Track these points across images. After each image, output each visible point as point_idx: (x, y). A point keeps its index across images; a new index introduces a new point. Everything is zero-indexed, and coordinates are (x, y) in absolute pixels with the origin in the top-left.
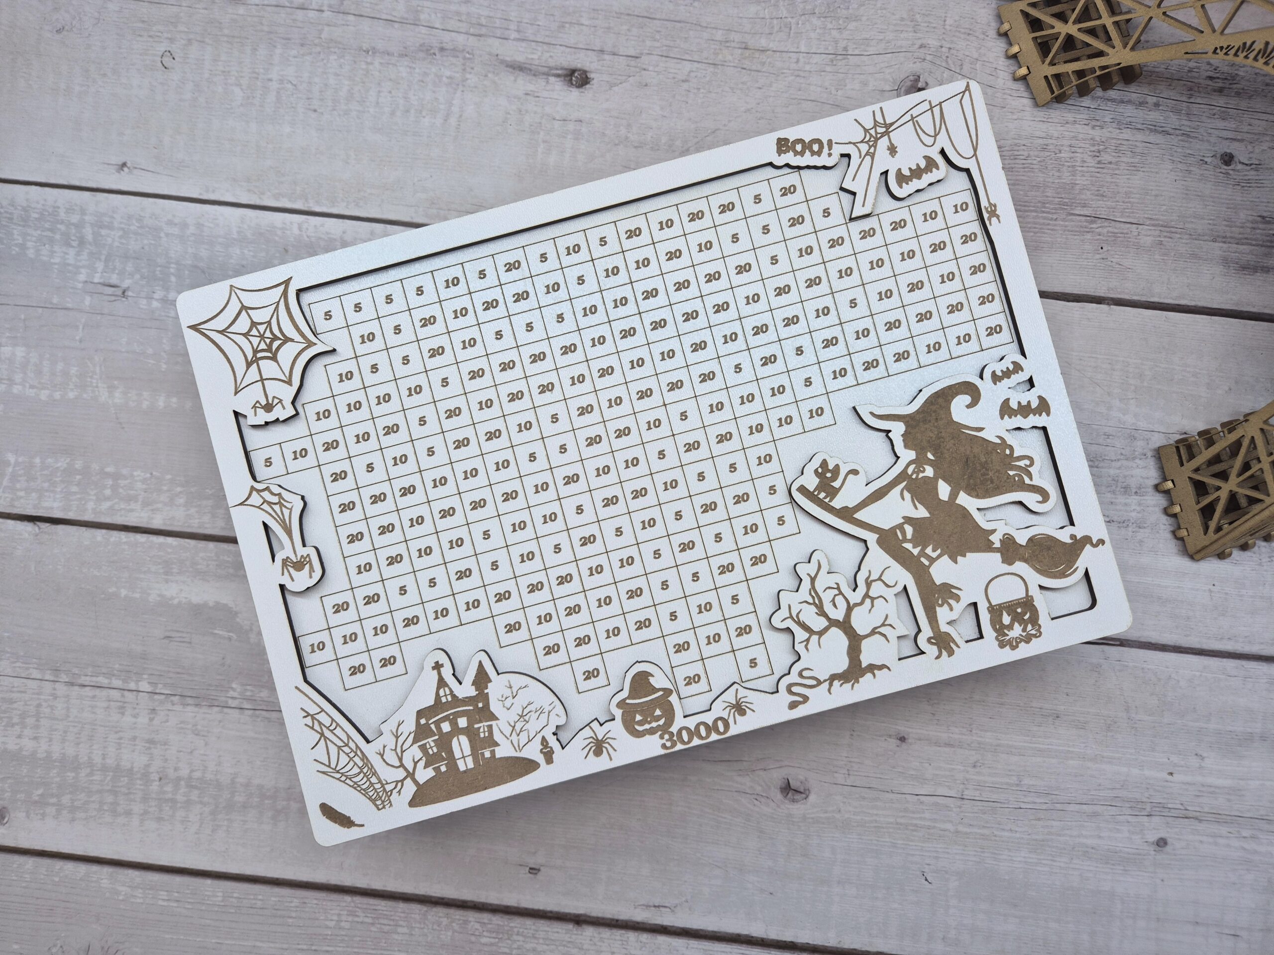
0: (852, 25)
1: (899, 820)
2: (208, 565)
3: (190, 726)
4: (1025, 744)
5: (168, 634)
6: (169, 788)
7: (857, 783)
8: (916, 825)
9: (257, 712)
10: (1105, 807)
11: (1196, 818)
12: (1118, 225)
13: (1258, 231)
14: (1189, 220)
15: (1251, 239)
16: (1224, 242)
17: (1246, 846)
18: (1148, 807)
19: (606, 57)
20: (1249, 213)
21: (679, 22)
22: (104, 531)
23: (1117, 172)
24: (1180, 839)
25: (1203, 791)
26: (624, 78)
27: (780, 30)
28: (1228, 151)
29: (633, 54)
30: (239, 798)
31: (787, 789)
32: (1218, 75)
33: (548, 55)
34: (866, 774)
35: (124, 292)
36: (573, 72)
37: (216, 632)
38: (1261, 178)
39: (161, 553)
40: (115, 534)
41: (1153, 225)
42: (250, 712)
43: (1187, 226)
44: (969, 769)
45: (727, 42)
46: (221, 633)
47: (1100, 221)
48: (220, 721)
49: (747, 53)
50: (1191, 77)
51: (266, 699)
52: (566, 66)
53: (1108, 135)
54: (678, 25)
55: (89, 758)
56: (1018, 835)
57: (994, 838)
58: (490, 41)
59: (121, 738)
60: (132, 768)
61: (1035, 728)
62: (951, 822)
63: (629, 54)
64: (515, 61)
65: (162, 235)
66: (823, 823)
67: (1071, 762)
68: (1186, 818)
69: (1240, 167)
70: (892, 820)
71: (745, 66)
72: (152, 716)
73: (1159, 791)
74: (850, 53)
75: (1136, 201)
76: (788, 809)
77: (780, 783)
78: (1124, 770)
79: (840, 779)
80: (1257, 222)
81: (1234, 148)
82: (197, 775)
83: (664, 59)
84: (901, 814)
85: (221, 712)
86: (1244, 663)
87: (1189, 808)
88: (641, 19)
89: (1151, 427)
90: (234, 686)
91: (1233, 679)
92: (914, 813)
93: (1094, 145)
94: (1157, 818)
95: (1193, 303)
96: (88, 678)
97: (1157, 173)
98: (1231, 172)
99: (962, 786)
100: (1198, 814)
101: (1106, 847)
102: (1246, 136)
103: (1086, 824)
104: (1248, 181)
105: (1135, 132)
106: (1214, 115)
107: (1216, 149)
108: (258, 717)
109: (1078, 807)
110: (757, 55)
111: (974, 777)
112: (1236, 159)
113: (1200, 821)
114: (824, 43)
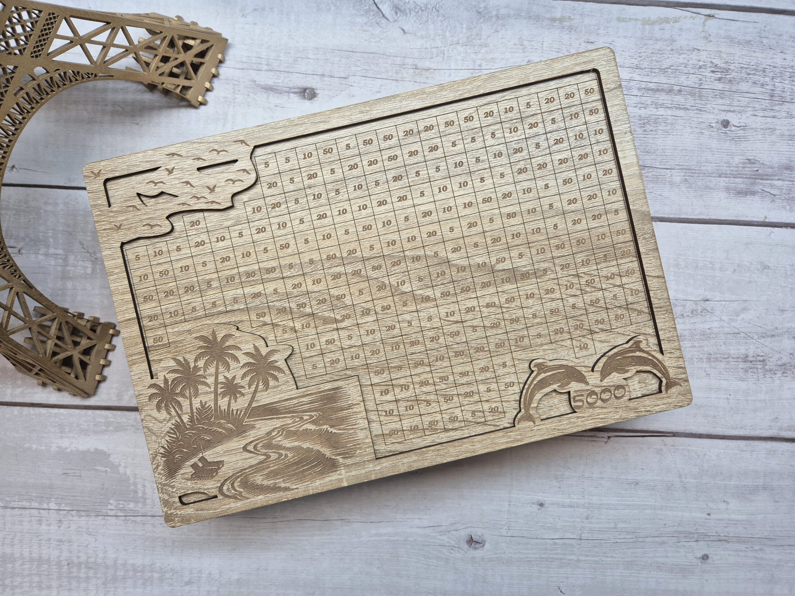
0: (483, 50)
1: (543, 556)
2: (88, 426)
3: (84, 530)
4: (618, 502)
5: (65, 471)
6: (75, 570)
7: (515, 535)
8: (553, 558)
9: (128, 518)
10: (669, 538)
11: (725, 541)
12: (658, 170)
13: (747, 169)
14: (703, 164)
15: (743, 174)
16: (726, 177)
17: (757, 556)
18: (696, 536)
19: (326, 79)
20: (741, 157)
21: (372, 53)
22: (18, 408)
23: (656, 136)
24: (716, 554)
25: (729, 524)
26: (339, 92)
27: (437, 56)
28: (726, 119)
29: (344, 76)
30: (120, 573)
31: (471, 541)
32: (717, 70)
33: (287, 79)
34: (520, 528)
35: (19, 251)
36: (305, 90)
37: (96, 468)
38: (746, 135)
39: (56, 420)
40: (26, 409)
41: (681, 169)
42: (124, 518)
43: (703, 168)
44: (584, 520)
45: (404, 65)
46: (100, 468)
47: (647, 168)
48: (104, 525)
49: (417, 71)
50: (701, 72)
51: (133, 509)
52: (300, 86)
53: (650, 113)
54: (371, 55)
55: (21, 554)
56: (616, 559)
57: (601, 562)
58: (251, 72)
59: (40, 540)
60: (50, 558)
61: (624, 492)
62: (575, 554)
63: (341, 76)
64: (266, 85)
65: (42, 211)
66: (495, 561)
67: (647, 511)
68: (720, 541)
69: (733, 128)
70: (538, 556)
71: (416, 80)
72: (59, 525)
73: (702, 526)
74: (483, 68)
75: (670, 154)
76: (472, 554)
77: (466, 538)
78: (680, 514)
79: (504, 532)
80: (746, 163)
81: (729, 117)
82: (92, 560)
83: (364, 78)
84: (543, 552)
85: (104, 519)
86: (751, 442)
87: (721, 535)
88: (347, 53)
89: (686, 298)
90: (111, 502)
91: (744, 452)
92: (551, 550)
93: (640, 120)
94: (702, 542)
95: (708, 218)
96: (16, 503)
97: (681, 135)
98: (728, 132)
99: (580, 531)
100: (727, 538)
101: (671, 562)
102: (736, 108)
103: (658, 549)
104: (739, 137)
105: (667, 109)
106: (716, 95)
107: (718, 117)
108: (128, 521)
109: (652, 539)
110: (424, 73)
111: (586, 525)
112: (731, 124)
113: (728, 542)
114: (466, 62)
